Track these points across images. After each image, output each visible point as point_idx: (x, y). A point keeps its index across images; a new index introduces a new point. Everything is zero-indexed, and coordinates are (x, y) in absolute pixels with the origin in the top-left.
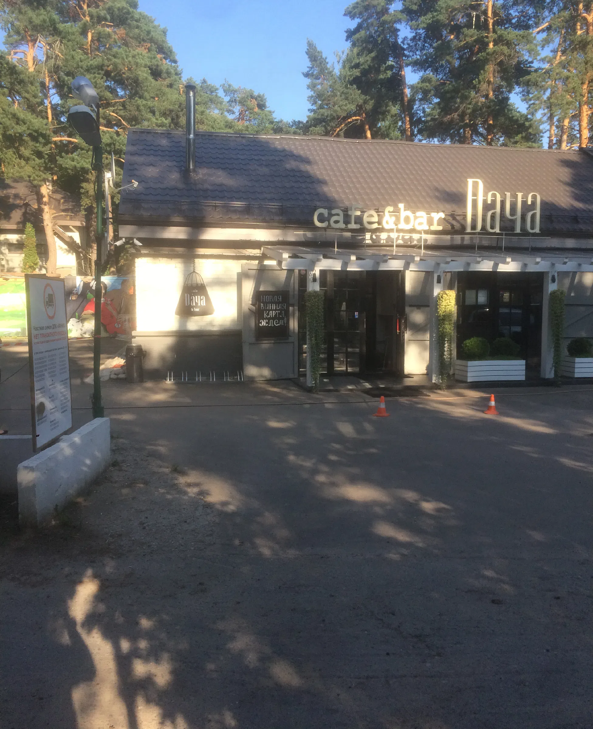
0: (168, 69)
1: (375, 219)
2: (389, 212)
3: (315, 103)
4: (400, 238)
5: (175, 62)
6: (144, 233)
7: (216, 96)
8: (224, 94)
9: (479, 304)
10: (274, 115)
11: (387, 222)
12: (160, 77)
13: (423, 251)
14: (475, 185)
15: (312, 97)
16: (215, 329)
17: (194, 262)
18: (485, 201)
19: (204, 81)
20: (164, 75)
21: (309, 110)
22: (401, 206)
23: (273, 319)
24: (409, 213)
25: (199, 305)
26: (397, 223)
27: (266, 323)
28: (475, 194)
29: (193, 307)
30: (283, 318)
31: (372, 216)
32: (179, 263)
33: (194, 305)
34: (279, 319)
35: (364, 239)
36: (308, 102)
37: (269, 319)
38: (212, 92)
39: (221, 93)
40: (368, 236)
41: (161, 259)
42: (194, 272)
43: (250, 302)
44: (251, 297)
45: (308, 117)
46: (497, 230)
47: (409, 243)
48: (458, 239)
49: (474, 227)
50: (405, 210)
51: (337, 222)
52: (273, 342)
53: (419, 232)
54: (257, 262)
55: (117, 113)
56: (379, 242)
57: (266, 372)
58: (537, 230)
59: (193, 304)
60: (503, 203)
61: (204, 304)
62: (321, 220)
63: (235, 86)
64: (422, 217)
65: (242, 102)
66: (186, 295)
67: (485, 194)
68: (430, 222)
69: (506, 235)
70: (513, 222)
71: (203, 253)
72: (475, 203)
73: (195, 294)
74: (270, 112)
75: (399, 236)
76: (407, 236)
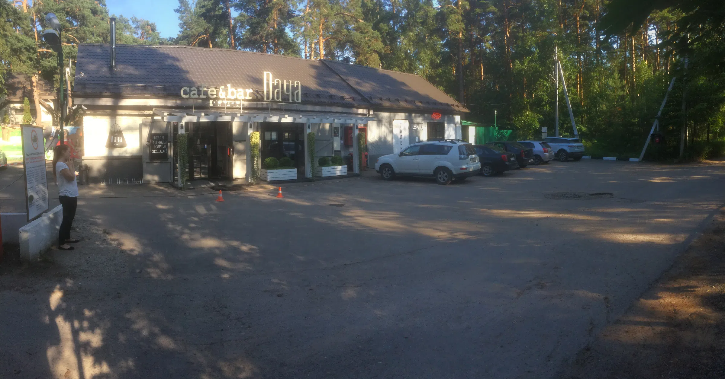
0: (101, 10)
1: (215, 93)
2: (222, 89)
3: (183, 27)
4: (229, 103)
5: (105, 5)
6: (88, 102)
7: (128, 24)
8: (132, 23)
9: (272, 139)
10: (160, 35)
11: (221, 95)
12: (97, 14)
13: (242, 111)
14: (268, 75)
15: (181, 24)
16: (128, 155)
17: (116, 118)
18: (273, 84)
19: (121, 16)
20: (99, 13)
21: (179, 31)
22: (229, 86)
23: (160, 149)
24: (233, 90)
25: (118, 142)
26: (227, 94)
27: (156, 151)
28: (268, 80)
29: (115, 143)
30: (165, 149)
31: (213, 91)
32: (108, 118)
34: (163, 149)
35: (209, 104)
36: (179, 27)
37: (157, 149)
38: (126, 22)
39: (131, 23)
40: (211, 102)
41: (97, 117)
42: (116, 123)
43: (147, 140)
44: (147, 137)
45: (178, 35)
46: (280, 100)
47: (234, 106)
48: (260, 105)
49: (268, 98)
50: (231, 88)
51: (194, 94)
52: (159, 162)
53: (240, 100)
54: (150, 117)
55: (73, 35)
56: (217, 106)
57: (156, 178)
58: (300, 101)
59: (115, 141)
60: (283, 85)
61: (122, 142)
62: (185, 93)
63: (139, 18)
64: (241, 92)
65: (142, 28)
66: (111, 136)
67: (273, 81)
68: (245, 94)
69: (285, 102)
70: (288, 95)
71: (120, 113)
72: (268, 85)
73: (116, 136)
74: (158, 33)
75: (228, 103)
76: (233, 103)
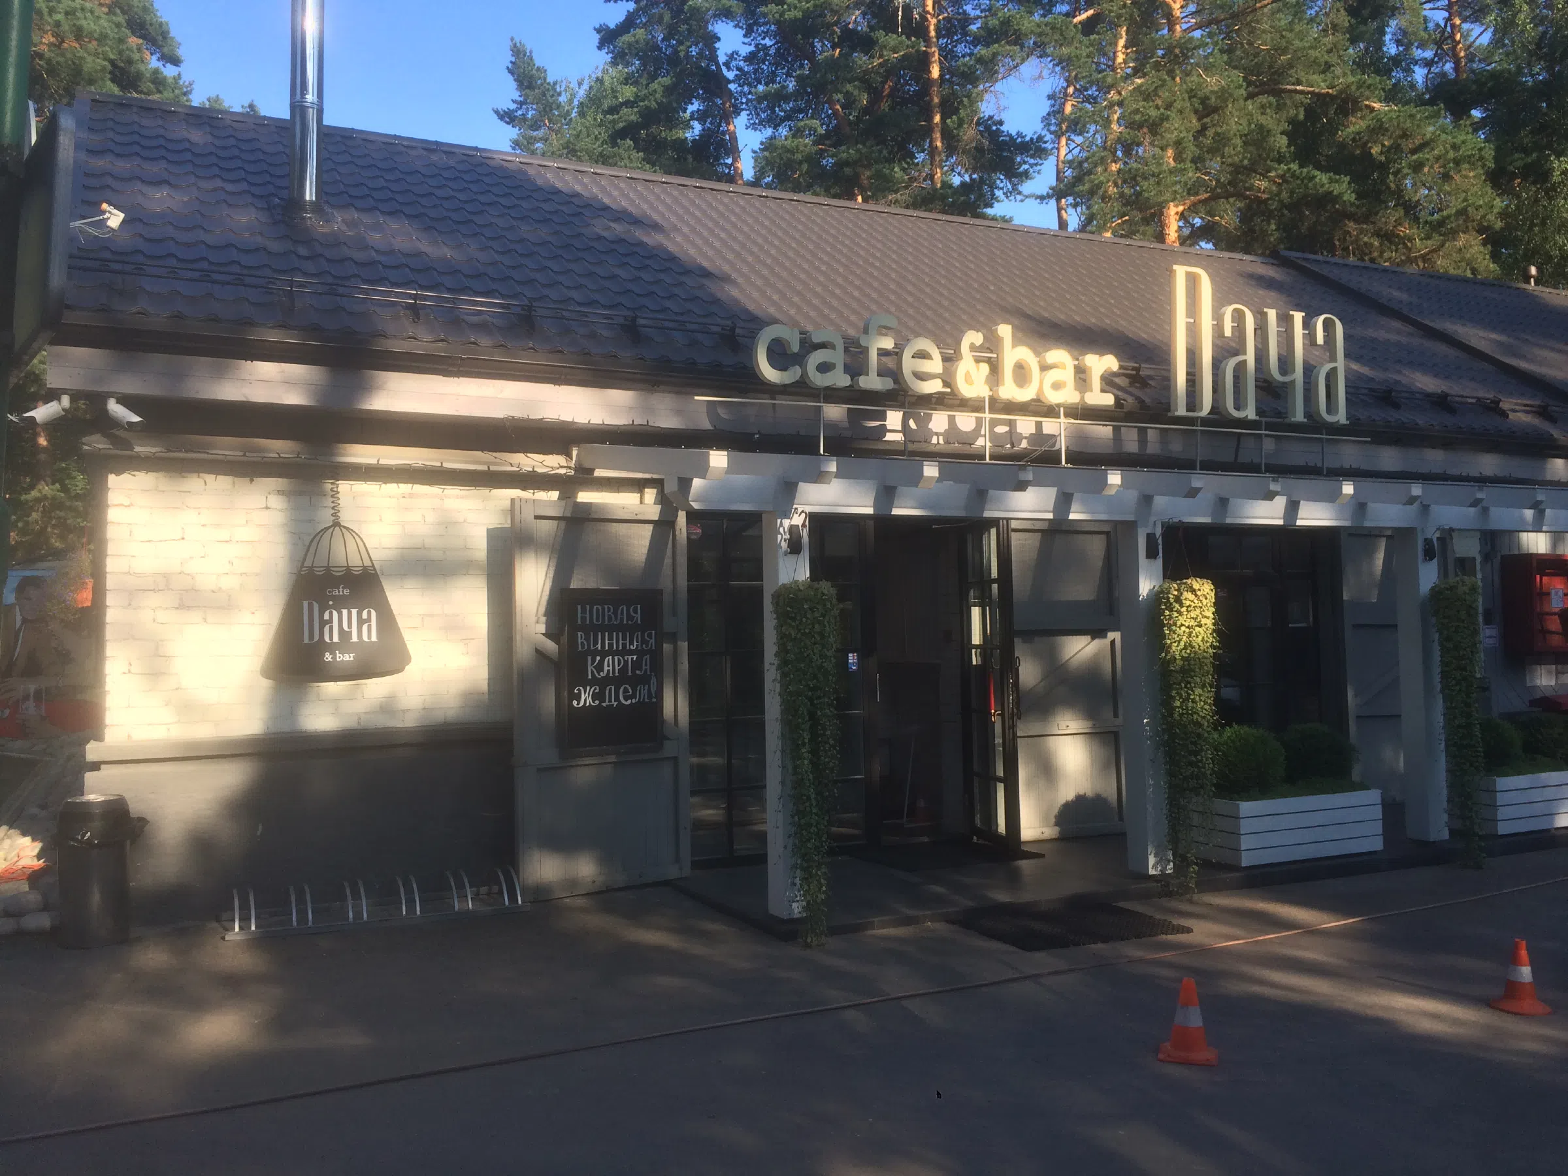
0: (156, 73)
1: (935, 365)
2: (973, 348)
4: (986, 430)
5: (176, 61)
11: (968, 379)
12: (135, 85)
16: (409, 722)
17: (335, 494)
18: (1218, 329)
20: (146, 84)
22: (1004, 331)
23: (619, 680)
24: (1024, 353)
25: (355, 638)
26: (994, 378)
27: (595, 697)
28: (1193, 310)
29: (332, 648)
30: (645, 680)
31: (923, 355)
32: (280, 492)
33: (336, 639)
34: (636, 681)
35: (883, 430)
37: (603, 683)
40: (894, 419)
41: (210, 478)
42: (337, 524)
43: (543, 628)
44: (542, 609)
46: (1250, 413)
47: (1009, 446)
49: (1193, 404)
50: (1014, 346)
51: (824, 368)
52: (612, 759)
53: (1051, 411)
54: (554, 495)
56: (927, 441)
57: (586, 869)
58: (1341, 416)
59: (331, 637)
60: (1261, 337)
61: (374, 638)
62: (779, 358)
64: (1061, 366)
66: (306, 604)
67: (1218, 311)
68: (1083, 381)
69: (1271, 427)
70: (1287, 389)
71: (372, 461)
72: (1192, 332)
73: (341, 602)
76: (1008, 424)
